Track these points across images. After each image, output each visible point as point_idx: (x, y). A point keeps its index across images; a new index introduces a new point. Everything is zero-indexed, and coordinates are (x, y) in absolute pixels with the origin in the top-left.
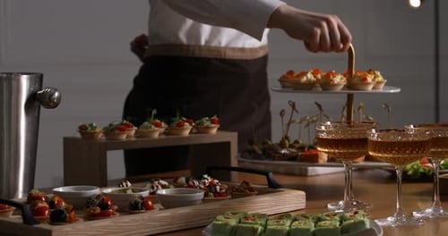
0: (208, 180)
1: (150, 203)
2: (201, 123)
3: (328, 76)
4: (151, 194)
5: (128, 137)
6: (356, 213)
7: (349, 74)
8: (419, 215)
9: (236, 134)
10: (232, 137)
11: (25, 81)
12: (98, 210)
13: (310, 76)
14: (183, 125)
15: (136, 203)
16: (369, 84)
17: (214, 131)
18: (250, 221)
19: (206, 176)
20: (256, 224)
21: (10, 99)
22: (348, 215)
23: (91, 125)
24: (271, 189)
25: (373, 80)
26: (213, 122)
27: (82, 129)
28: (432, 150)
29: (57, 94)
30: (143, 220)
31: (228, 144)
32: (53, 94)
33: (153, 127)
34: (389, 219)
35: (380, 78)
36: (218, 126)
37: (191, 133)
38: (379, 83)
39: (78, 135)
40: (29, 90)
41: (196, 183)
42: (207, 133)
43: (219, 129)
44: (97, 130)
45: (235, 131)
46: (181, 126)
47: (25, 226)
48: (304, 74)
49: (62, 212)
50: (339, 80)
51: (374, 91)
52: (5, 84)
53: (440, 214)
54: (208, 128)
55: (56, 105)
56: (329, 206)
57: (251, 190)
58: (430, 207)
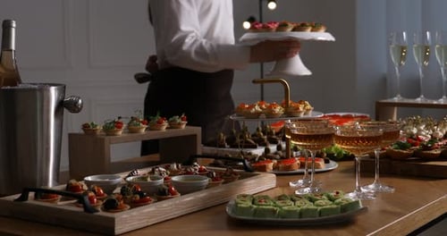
0: (198, 166)
1: (173, 189)
2: (174, 121)
3: (270, 107)
5: (122, 133)
6: (338, 193)
7: (285, 105)
10: (197, 130)
11: (53, 92)
13: (257, 108)
15: (164, 190)
16: (301, 112)
17: (184, 126)
19: (195, 164)
20: (270, 205)
21: (42, 106)
22: (332, 194)
23: (92, 124)
24: (249, 173)
25: (304, 108)
26: (182, 120)
27: (85, 127)
29: (80, 101)
32: (77, 102)
33: (141, 124)
35: (309, 107)
37: (167, 128)
38: (308, 110)
39: (82, 132)
40: (58, 98)
42: (179, 128)
43: (187, 125)
44: (98, 128)
46: (160, 123)
47: (87, 214)
48: (253, 106)
49: (114, 201)
50: (278, 110)
51: (306, 116)
52: (38, 94)
53: (382, 190)
54: (180, 124)
55: (79, 111)
56: (291, 184)
57: (236, 173)
58: (371, 184)
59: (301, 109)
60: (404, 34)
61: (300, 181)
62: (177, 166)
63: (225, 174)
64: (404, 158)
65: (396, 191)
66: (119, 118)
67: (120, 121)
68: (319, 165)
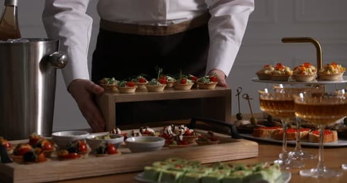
0: (184, 129)
1: (113, 148)
6: (272, 165)
12: (66, 153)
15: (101, 148)
17: (213, 87)
19: (183, 126)
29: (63, 57)
32: (60, 57)
34: (312, 170)
36: (217, 83)
42: (206, 89)
44: (114, 85)
46: (183, 82)
57: (214, 139)
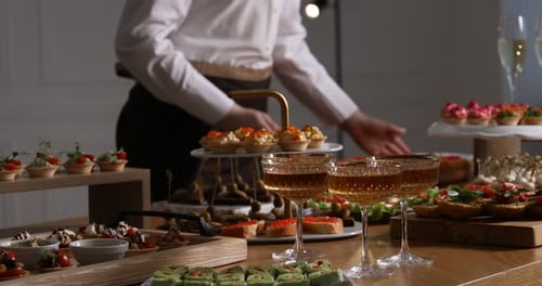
0: (125, 227)
1: (65, 258)
4: (61, 246)
5: (16, 177)
6: (320, 263)
8: (385, 264)
9: (148, 171)
10: (144, 175)
12: (4, 268)
13: (232, 136)
14: (84, 161)
15: (50, 259)
17: (121, 168)
18: (197, 277)
19: (122, 223)
20: (205, 279)
22: (311, 265)
24: (204, 238)
25: (309, 137)
26: (120, 157)
28: (403, 186)
30: (61, 279)
31: (139, 184)
33: (48, 164)
34: (354, 269)
35: (319, 135)
36: (126, 161)
37: (92, 171)
38: (317, 141)
41: (114, 232)
42: (113, 170)
43: (127, 166)
45: (146, 167)
46: (81, 162)
48: (226, 134)
50: (265, 139)
51: (311, 150)
53: (410, 262)
54: (114, 164)
56: (274, 256)
57: (181, 239)
58: (396, 254)
59: (302, 137)
60: (521, 19)
61: (289, 252)
62: (97, 229)
63: (164, 239)
64: (465, 217)
65: (434, 265)
66: (15, 154)
67: (17, 158)
68: (332, 228)
